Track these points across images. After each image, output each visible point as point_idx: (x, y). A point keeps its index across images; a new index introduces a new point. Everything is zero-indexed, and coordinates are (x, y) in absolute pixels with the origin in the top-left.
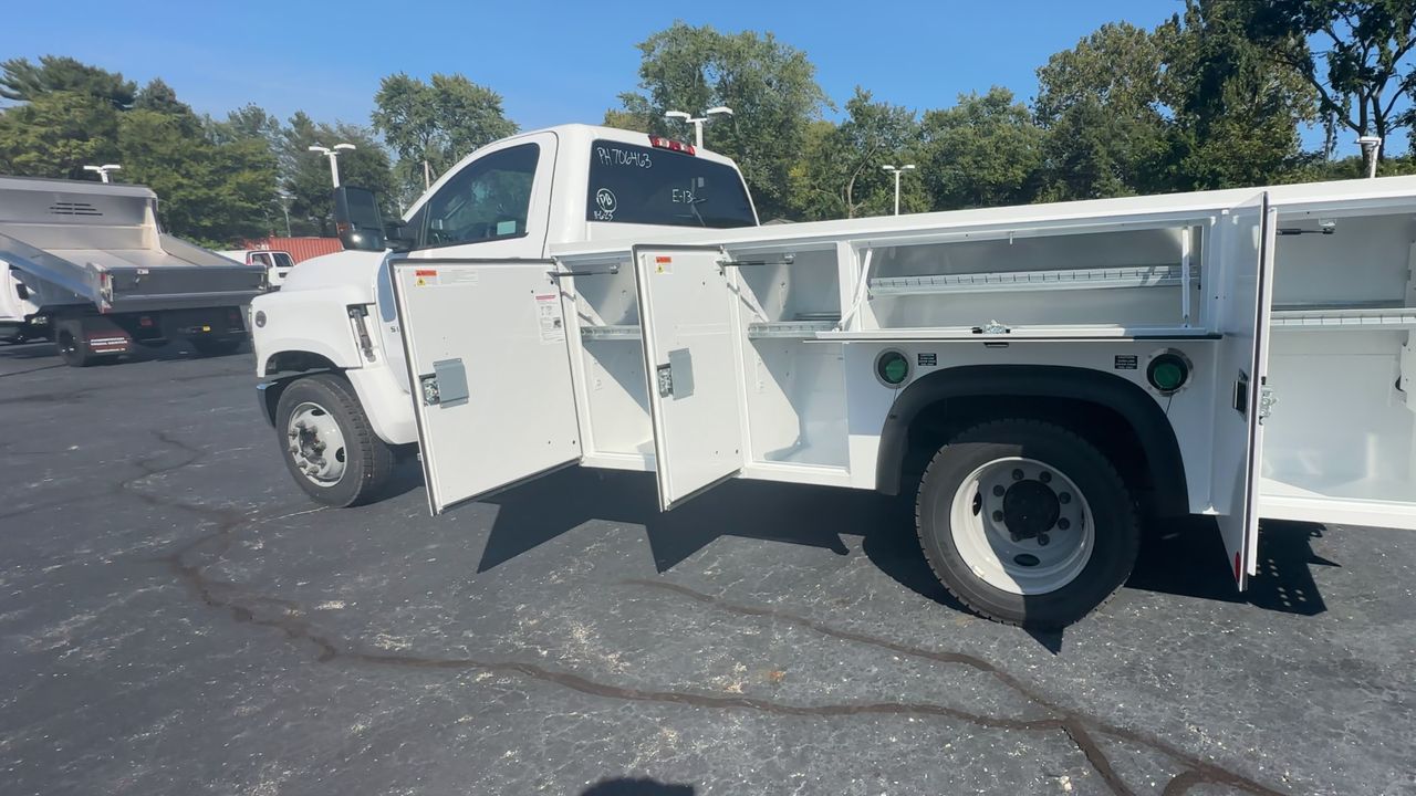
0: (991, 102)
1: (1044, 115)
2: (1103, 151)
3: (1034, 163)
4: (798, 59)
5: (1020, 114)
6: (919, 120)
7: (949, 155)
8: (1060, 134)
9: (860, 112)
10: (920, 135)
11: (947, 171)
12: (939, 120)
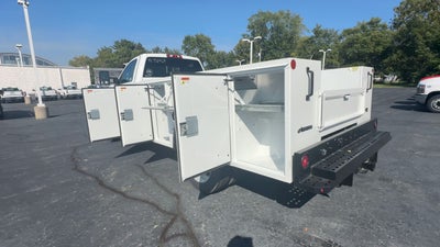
0: (371, 23)
1: (396, 25)
2: (420, 37)
3: (388, 45)
4: (298, 17)
5: (384, 27)
6: (339, 33)
7: (350, 44)
8: (401, 33)
9: (317, 32)
10: (341, 38)
11: (350, 50)
12: (348, 32)
